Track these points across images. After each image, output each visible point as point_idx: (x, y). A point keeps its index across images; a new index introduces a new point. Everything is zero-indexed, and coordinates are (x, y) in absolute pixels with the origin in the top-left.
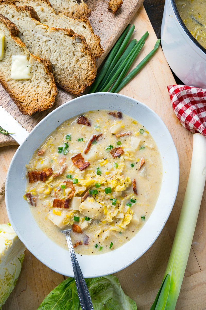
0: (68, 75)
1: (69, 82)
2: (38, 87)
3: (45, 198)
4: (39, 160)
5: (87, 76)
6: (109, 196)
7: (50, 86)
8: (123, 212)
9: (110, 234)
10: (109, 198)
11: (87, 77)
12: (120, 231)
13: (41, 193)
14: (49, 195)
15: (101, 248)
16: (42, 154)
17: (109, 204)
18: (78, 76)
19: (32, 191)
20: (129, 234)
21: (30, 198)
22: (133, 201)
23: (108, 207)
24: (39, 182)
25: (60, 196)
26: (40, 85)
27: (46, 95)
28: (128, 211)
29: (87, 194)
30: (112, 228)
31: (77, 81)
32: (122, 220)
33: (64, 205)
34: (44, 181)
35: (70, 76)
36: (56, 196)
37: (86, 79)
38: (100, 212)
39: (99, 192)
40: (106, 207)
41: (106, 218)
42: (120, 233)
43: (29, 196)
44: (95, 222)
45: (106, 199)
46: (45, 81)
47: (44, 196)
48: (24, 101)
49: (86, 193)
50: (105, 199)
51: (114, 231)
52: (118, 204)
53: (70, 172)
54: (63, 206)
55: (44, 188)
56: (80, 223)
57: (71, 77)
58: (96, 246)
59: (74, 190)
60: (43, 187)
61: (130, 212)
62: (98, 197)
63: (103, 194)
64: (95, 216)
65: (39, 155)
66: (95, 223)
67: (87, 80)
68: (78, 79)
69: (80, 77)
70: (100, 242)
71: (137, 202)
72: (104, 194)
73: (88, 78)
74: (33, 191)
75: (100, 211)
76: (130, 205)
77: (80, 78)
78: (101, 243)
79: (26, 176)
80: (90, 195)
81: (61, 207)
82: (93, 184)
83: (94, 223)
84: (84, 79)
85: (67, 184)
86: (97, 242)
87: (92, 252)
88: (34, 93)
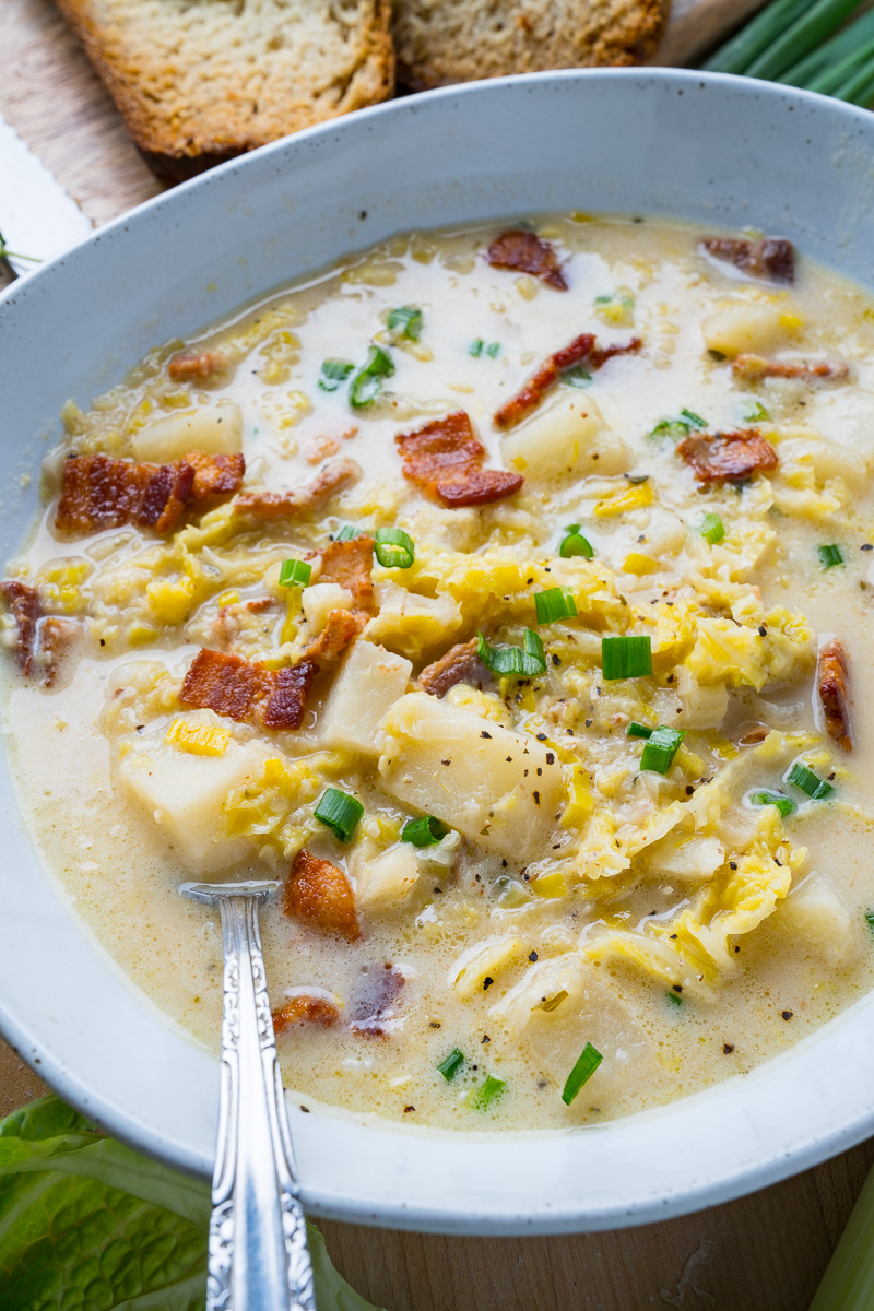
0: (483, 15)
1: (479, 62)
2: (275, 45)
3: (140, 642)
4: (167, 403)
5: (603, 21)
6: (621, 703)
7: (351, 50)
8: (721, 836)
9: (588, 984)
10: (624, 717)
11: (602, 28)
12: (673, 978)
13: (121, 602)
14: (170, 625)
15: (494, 1088)
16: (203, 376)
17: (618, 762)
18: (547, 18)
19: (55, 578)
20: (747, 1019)
21: (22, 617)
22: (813, 785)
23: (605, 776)
24: (129, 531)
25: (250, 641)
26: (297, 35)
27: (317, 95)
28: (764, 834)
29: (461, 654)
30: (612, 940)
31: (527, 54)
32: (704, 898)
33: (264, 702)
34: (166, 532)
35: (493, 21)
36: (226, 637)
37: (592, 38)
38: (536, 795)
39: (556, 660)
40: (587, 778)
41: (573, 854)
42: (676, 994)
43: (24, 600)
44: (479, 868)
45: (603, 720)
46: (332, 17)
47: (136, 626)
48: (169, 94)
49: (457, 648)
50: (588, 724)
51: (626, 971)
52: (691, 776)
53: (366, 513)
54: (260, 708)
55: (148, 572)
56: (363, 849)
57: (499, 28)
58: (453, 1067)
59: (367, 600)
60: (145, 567)
61: (773, 849)
62: (540, 697)
63: (583, 681)
64: (496, 807)
65: (178, 376)
66: (478, 877)
67: (599, 46)
68: (539, 42)
69: (559, 24)
70: (486, 1039)
71: (843, 801)
72: (589, 685)
73: (609, 36)
74: (63, 579)
75: (534, 782)
76: (786, 810)
77: (550, 34)
78: (498, 1043)
79: (48, 481)
80: (481, 674)
81: (237, 718)
82: (520, 596)
83: (467, 875)
84: (580, 35)
85: (330, 565)
86: (460, 1032)
87: (409, 1109)
88: (245, 69)
